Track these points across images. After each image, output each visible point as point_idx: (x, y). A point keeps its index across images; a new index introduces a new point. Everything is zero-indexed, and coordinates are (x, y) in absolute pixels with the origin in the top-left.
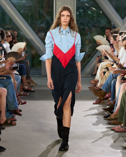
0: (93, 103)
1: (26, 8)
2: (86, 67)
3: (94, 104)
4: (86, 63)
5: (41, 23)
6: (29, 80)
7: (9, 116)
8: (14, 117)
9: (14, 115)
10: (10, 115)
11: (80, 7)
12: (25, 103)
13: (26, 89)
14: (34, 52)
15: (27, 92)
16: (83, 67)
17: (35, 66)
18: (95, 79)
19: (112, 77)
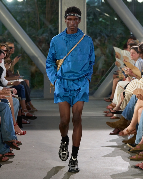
0: (109, 134)
1: (23, 14)
2: (99, 88)
3: (111, 134)
4: (99, 83)
5: (43, 33)
6: (29, 104)
7: (5, 151)
8: (12, 152)
9: (11, 149)
10: (6, 149)
11: (91, 12)
12: (25, 134)
13: (26, 115)
14: (33, 69)
15: (27, 120)
16: (96, 87)
17: (35, 87)
18: (112, 103)
19: (135, 100)
